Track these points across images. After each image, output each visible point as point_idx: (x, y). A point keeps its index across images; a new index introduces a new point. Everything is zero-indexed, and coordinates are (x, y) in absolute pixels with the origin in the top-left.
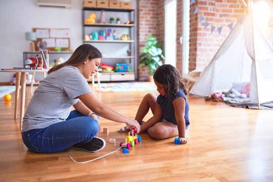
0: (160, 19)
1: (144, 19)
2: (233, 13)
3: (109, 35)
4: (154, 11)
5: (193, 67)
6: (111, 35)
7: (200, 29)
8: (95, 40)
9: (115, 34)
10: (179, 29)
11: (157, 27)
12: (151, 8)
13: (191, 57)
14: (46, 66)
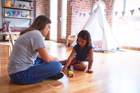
0: (47, 7)
1: (39, 7)
2: (87, 7)
3: (19, 14)
4: (43, 3)
5: (69, 33)
6: (20, 14)
7: (73, 14)
8: (10, 17)
9: (22, 14)
10: (59, 13)
11: (45, 11)
12: (42, 1)
13: (68, 28)
14: (8, 31)
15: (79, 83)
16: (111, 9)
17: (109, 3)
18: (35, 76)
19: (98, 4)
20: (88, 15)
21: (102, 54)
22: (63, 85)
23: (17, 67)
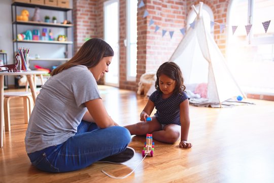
0: (98, 21)
1: (82, 20)
3: (44, 35)
4: (91, 11)
5: (142, 70)
6: (47, 35)
7: (149, 32)
8: (28, 40)
9: (51, 34)
10: (123, 31)
11: (95, 29)
12: (88, 9)
13: (139, 60)
14: (25, 68)
15: (165, 168)
16: (224, 21)
17: (219, 9)
18: (78, 156)
19: (198, 12)
20: (178, 34)
21: (207, 109)
22: (133, 174)
23: (43, 138)
